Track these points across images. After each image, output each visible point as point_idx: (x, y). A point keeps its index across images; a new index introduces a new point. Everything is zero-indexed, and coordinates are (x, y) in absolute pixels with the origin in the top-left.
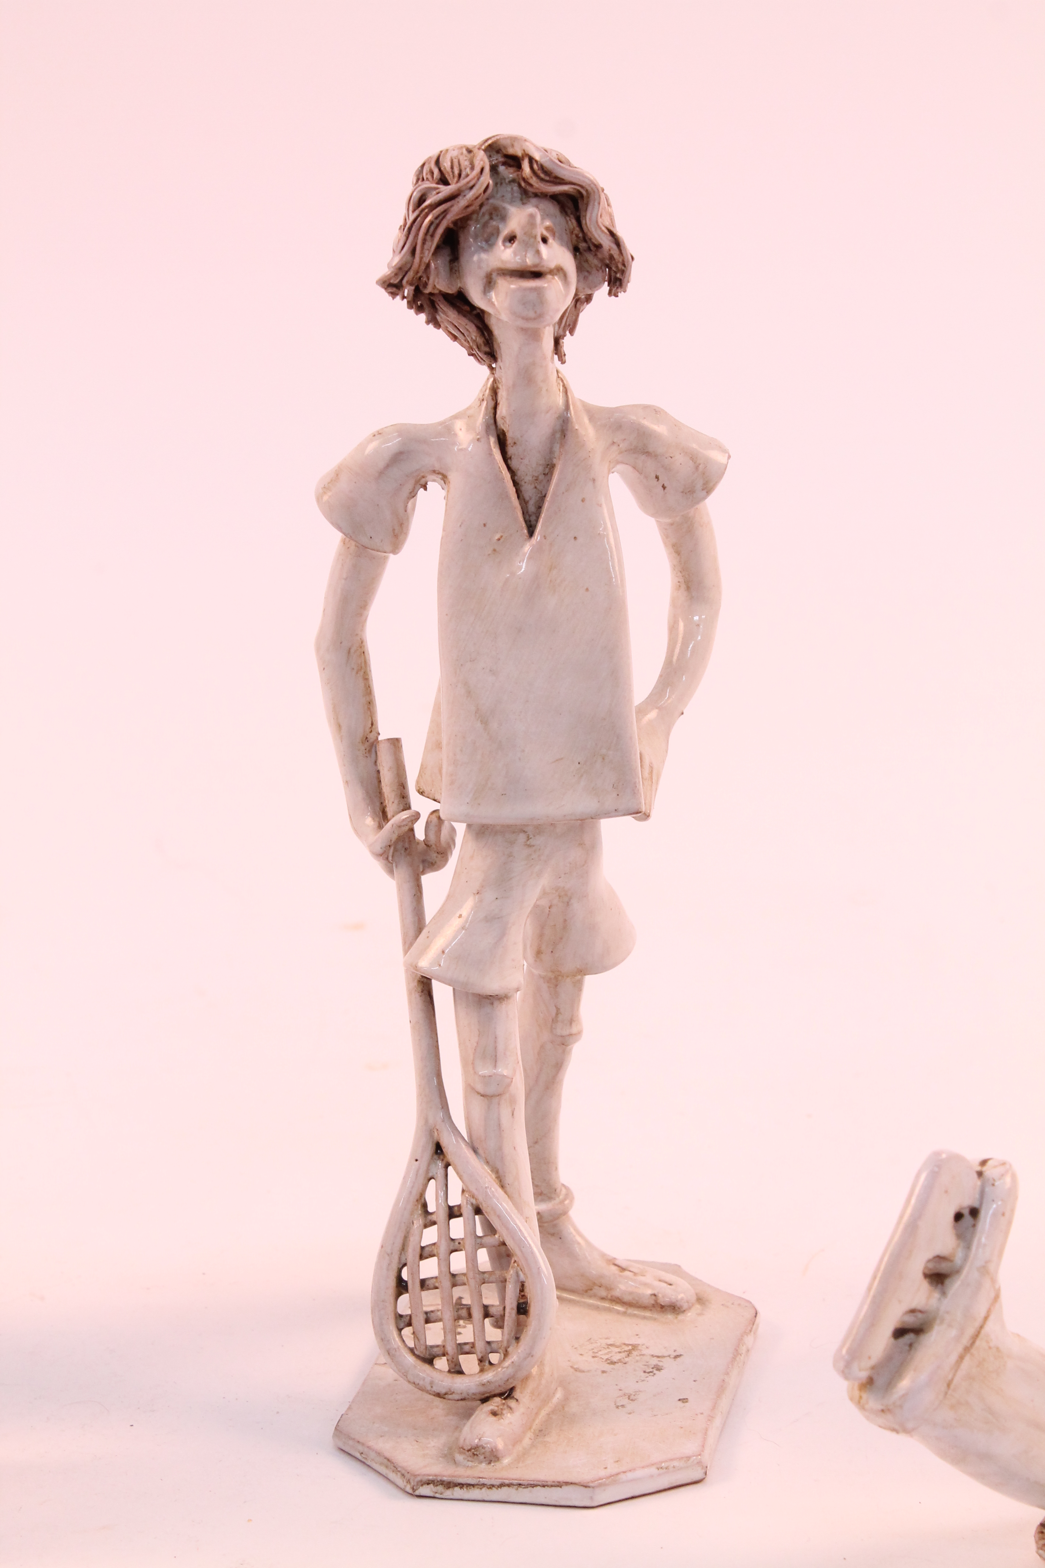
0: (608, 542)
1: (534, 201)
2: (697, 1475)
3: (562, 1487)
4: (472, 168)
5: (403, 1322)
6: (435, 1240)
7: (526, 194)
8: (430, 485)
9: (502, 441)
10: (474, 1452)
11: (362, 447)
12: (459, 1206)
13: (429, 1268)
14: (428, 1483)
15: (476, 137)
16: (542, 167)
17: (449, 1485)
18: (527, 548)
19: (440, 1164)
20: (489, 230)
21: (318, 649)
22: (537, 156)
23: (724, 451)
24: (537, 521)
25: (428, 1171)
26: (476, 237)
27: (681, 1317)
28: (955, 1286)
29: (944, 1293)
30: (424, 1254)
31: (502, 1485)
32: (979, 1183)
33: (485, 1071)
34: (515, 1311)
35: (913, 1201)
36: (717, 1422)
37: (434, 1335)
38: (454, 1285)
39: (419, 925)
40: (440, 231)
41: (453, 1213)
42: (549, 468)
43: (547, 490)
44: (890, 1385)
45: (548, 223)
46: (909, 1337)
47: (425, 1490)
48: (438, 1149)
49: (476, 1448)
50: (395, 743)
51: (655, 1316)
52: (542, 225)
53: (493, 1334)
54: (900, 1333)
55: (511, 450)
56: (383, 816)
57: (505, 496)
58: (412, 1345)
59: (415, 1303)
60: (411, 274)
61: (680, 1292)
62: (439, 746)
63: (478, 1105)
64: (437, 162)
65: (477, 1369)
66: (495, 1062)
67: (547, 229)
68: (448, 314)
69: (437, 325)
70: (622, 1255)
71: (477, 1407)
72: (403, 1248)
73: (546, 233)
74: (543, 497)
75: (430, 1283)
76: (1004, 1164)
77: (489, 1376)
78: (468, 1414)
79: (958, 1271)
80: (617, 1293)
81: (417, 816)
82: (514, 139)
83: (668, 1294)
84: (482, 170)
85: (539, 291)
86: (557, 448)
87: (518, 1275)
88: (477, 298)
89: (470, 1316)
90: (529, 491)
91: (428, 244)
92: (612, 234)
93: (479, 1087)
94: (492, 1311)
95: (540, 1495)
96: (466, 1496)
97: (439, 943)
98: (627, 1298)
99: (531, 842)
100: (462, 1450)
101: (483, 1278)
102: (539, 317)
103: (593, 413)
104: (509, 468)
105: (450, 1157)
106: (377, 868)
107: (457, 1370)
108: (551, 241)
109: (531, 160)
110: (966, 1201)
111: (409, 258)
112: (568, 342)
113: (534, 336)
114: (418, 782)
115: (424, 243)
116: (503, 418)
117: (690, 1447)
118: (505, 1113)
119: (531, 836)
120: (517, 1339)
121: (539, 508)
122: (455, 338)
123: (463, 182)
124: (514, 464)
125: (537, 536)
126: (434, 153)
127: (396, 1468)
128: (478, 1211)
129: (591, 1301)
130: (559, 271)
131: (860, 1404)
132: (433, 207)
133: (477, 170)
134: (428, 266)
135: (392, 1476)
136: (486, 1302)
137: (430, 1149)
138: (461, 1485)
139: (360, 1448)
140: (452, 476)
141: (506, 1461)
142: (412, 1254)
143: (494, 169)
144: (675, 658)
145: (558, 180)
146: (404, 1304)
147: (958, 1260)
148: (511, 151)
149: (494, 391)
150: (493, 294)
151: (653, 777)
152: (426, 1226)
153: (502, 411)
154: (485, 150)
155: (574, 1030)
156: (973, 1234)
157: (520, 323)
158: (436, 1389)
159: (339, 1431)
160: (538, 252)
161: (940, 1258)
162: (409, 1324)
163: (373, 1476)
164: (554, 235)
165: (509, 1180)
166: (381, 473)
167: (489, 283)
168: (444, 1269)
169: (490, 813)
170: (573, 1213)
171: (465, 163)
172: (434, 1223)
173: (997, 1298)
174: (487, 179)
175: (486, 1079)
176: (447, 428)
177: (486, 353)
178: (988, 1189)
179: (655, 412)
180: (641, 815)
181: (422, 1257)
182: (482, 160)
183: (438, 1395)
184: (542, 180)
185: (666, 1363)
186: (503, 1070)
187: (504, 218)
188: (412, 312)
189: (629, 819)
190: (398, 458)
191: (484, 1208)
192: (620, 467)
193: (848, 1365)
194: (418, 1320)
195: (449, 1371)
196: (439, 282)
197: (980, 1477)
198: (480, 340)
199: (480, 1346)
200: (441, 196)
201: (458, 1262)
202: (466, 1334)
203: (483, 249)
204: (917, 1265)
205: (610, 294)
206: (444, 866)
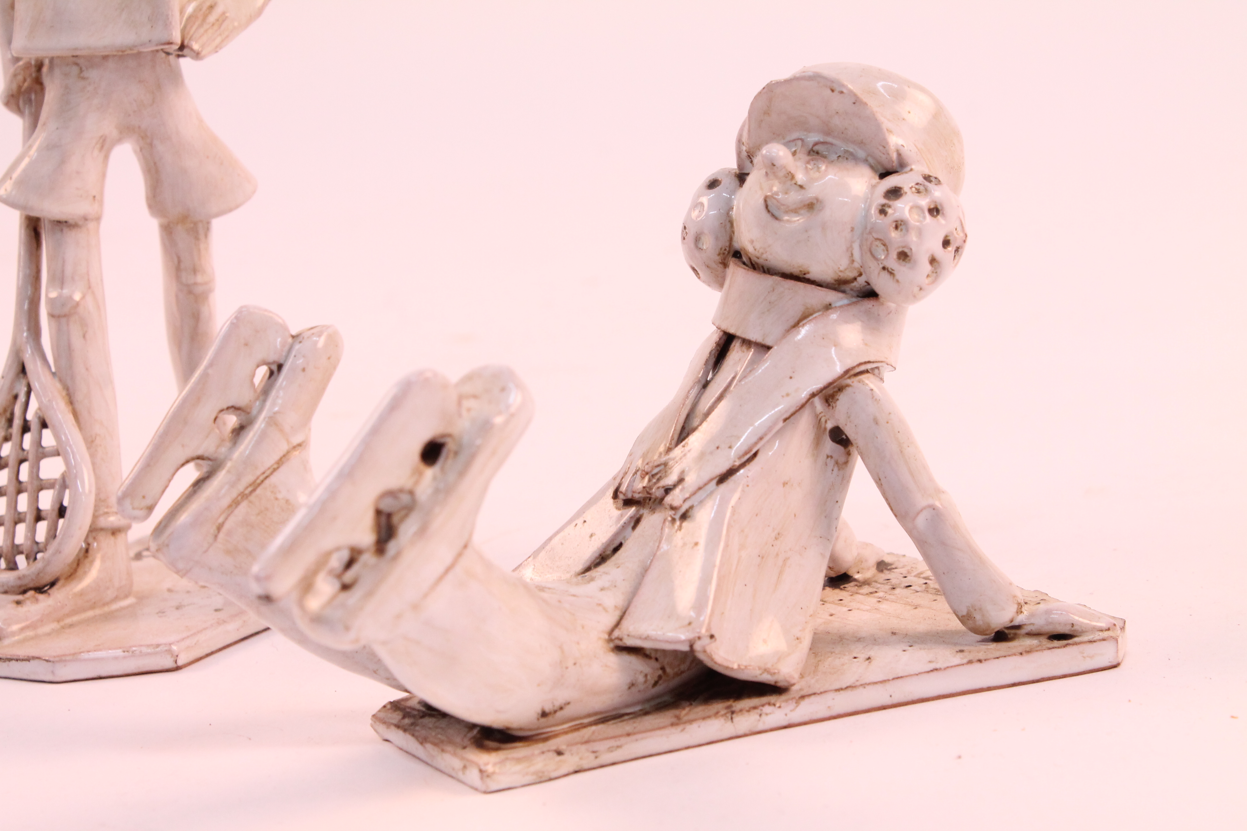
3: (31, 661)
19: (24, 384)
25: (14, 389)
32: (291, 344)
33: (54, 293)
38: (20, 491)
41: (26, 428)
48: (22, 370)
63: (52, 326)
65: (25, 566)
79: (249, 422)
87: (64, 481)
89: (26, 519)
93: (49, 308)
94: (45, 514)
99: (85, 74)
101: (41, 485)
105: (28, 375)
118: (75, 334)
119: (84, 68)
120: (55, 537)
128: (45, 424)
137: (15, 369)
152: (6, 439)
161: (234, 408)
168: (11, 476)
169: (42, 45)
172: (13, 437)
175: (53, 300)
191: (47, 420)
199: (27, 545)
201: (25, 471)
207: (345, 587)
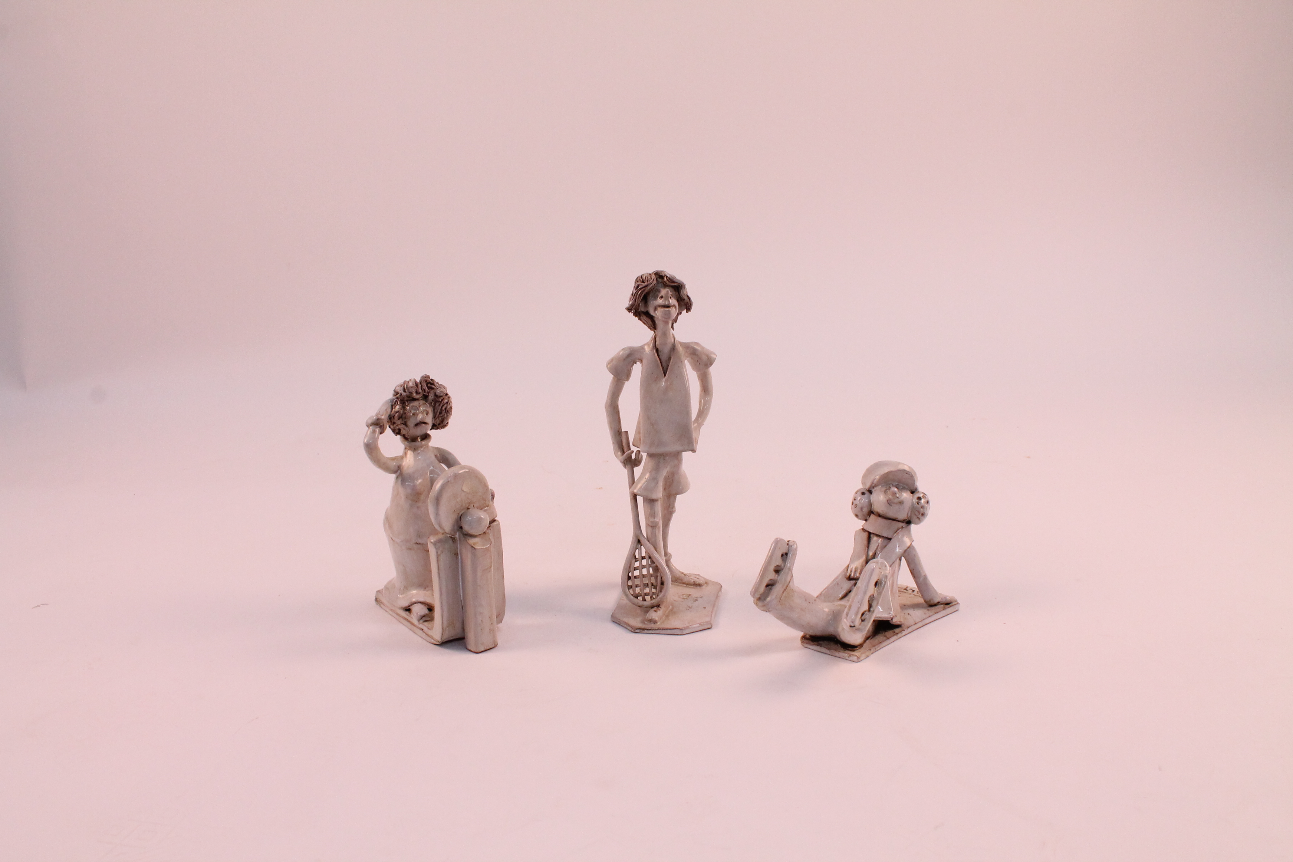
0: (685, 378)
1: (667, 287)
2: (710, 626)
3: (674, 630)
4: (651, 279)
5: (630, 587)
6: (638, 565)
7: (665, 286)
8: (637, 363)
9: (657, 351)
10: (651, 621)
11: (619, 353)
12: (645, 557)
13: (637, 573)
14: (638, 629)
15: (651, 271)
16: (669, 278)
17: (644, 629)
18: (664, 379)
19: (639, 546)
20: (655, 295)
21: (605, 407)
22: (668, 276)
23: (715, 354)
24: (666, 372)
25: (636, 547)
26: (652, 297)
27: (701, 587)
28: (782, 573)
29: (779, 575)
30: (635, 569)
31: (658, 629)
32: (788, 546)
33: (652, 520)
34: (660, 585)
35: (771, 551)
36: (714, 613)
37: (638, 590)
38: (643, 577)
39: (633, 482)
40: (643, 295)
41: (643, 558)
42: (670, 358)
43: (669, 364)
44: (765, 599)
45: (671, 293)
46: (770, 587)
47: (637, 631)
48: (639, 541)
49: (651, 620)
50: (626, 432)
51: (694, 587)
52: (670, 293)
53: (654, 590)
54: (767, 586)
55: (660, 354)
56: (623, 452)
57: (658, 365)
58: (632, 593)
59: (633, 582)
60: (635, 306)
61: (701, 581)
62: (639, 433)
63: (650, 529)
64: (641, 277)
65: (650, 599)
66: (654, 517)
67: (671, 295)
68: (644, 317)
69: (641, 320)
70: (685, 572)
71: (650, 610)
72: (630, 567)
73: (671, 296)
74: (668, 366)
75: (637, 577)
76: (794, 541)
77: (653, 601)
78: (647, 612)
79: (783, 569)
80: (684, 581)
81: (633, 452)
82: (662, 271)
83: (698, 581)
84: (654, 279)
85: (669, 311)
86: (672, 353)
87: (661, 575)
88: (652, 313)
89: (648, 585)
90: (664, 364)
91: (639, 299)
92: (688, 296)
93: (650, 524)
94: (654, 584)
95: (669, 632)
96: (648, 632)
97: (639, 486)
98: (687, 583)
100: (647, 620)
101: (651, 576)
102: (669, 318)
103: (681, 344)
104: (659, 358)
105: (642, 543)
106: (621, 466)
107: (644, 600)
108: (672, 298)
109: (667, 277)
110: (784, 551)
111: (634, 302)
112: (675, 325)
113: (667, 323)
114: (633, 443)
115: (638, 298)
116: (658, 345)
117: (707, 619)
118: (657, 532)
119: (664, 457)
120: (661, 592)
121: (667, 369)
122: (645, 324)
123: (649, 282)
124: (660, 357)
125: (667, 376)
126: (640, 274)
127: (629, 625)
128: (650, 557)
129: (677, 584)
130: (674, 306)
131: (757, 604)
132: (640, 289)
133: (653, 279)
134: (639, 304)
135: (628, 628)
136: (652, 582)
137: (637, 541)
138: (647, 630)
139: (619, 621)
140: (644, 361)
141: (659, 623)
142: (632, 569)
143: (656, 279)
144: (701, 409)
145: (674, 282)
146: (630, 583)
147: (783, 565)
148: (661, 274)
149: (655, 338)
150: (657, 312)
151: (697, 441)
152: (636, 562)
153: (657, 343)
154: (654, 274)
155: (674, 510)
156: (786, 560)
157: (664, 319)
158: (639, 605)
159: (612, 616)
160: (669, 301)
161: (777, 566)
162: (632, 588)
163: (622, 628)
164: (672, 296)
165: (658, 549)
166: (624, 360)
167: (655, 309)
168: (641, 573)
169: (654, 450)
170: (671, 560)
171: (649, 277)
172: (638, 561)
173: (792, 576)
174: (655, 282)
175: (653, 522)
176: (642, 348)
177: (653, 328)
178: (790, 548)
179: (697, 344)
180: (694, 451)
181: (635, 570)
182: (653, 277)
183: (639, 606)
184: (670, 282)
185: (699, 599)
186: (657, 520)
187: (659, 292)
188: (634, 316)
189: (690, 452)
190: (629, 356)
191: (652, 556)
192: (688, 358)
193: (754, 594)
194: (634, 587)
195: (642, 600)
196: (642, 309)
197: (788, 624)
198: (652, 324)
199: (651, 593)
200: (643, 286)
201: (645, 571)
202: (647, 590)
203: (654, 300)
204: (772, 568)
205: (686, 312)
206: (640, 465)
207: (863, 621)
